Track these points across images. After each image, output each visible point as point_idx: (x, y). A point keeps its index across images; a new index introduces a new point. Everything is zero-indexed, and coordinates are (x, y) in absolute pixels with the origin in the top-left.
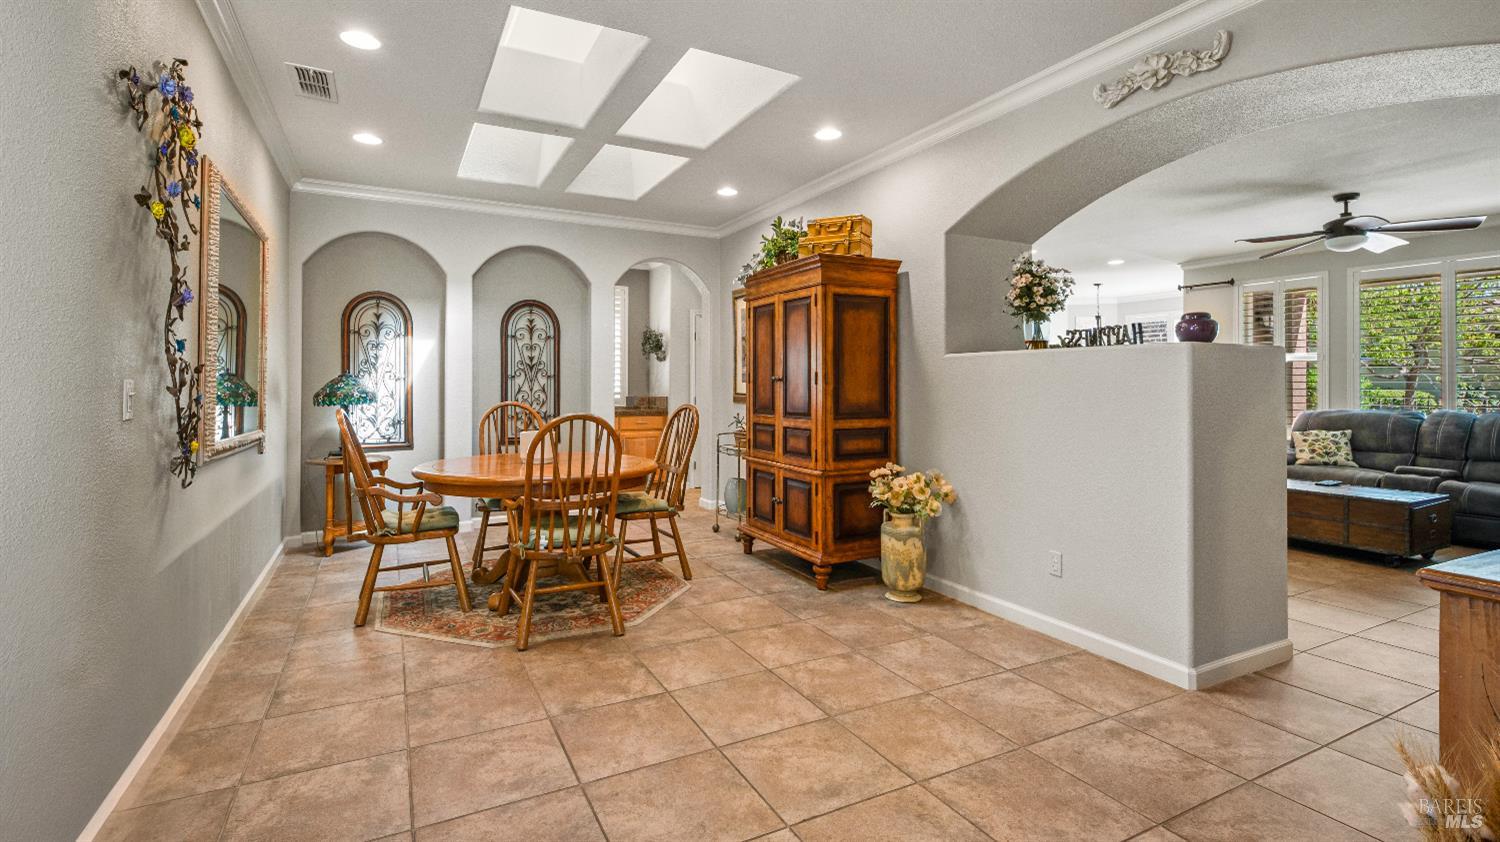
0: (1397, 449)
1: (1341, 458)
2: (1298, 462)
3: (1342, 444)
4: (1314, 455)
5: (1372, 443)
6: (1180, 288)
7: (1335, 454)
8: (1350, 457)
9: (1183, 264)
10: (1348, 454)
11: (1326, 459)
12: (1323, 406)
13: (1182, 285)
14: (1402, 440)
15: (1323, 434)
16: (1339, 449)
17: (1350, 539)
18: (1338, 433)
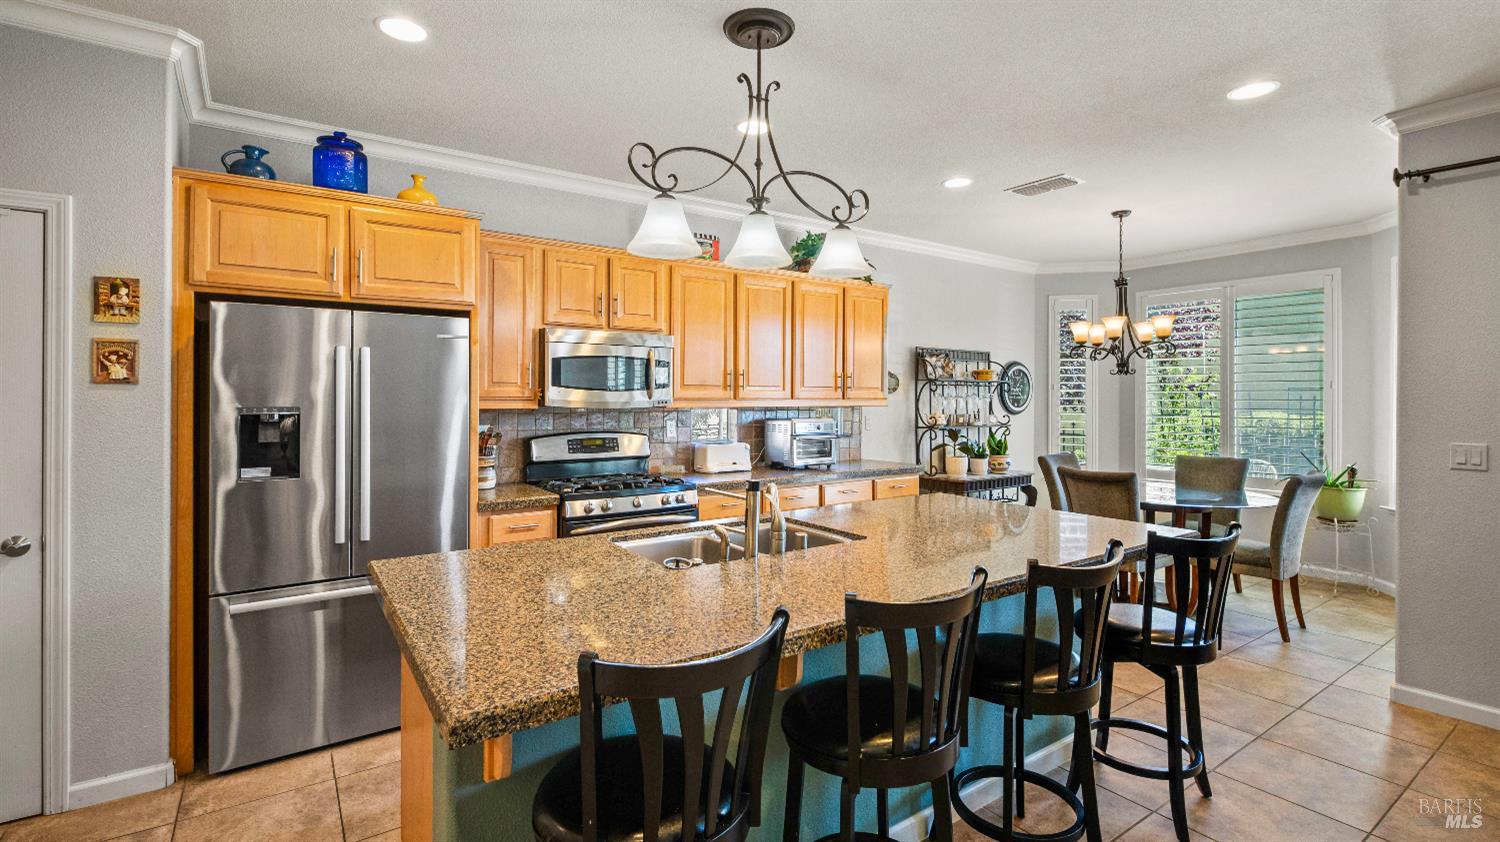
9: (1405, 115)
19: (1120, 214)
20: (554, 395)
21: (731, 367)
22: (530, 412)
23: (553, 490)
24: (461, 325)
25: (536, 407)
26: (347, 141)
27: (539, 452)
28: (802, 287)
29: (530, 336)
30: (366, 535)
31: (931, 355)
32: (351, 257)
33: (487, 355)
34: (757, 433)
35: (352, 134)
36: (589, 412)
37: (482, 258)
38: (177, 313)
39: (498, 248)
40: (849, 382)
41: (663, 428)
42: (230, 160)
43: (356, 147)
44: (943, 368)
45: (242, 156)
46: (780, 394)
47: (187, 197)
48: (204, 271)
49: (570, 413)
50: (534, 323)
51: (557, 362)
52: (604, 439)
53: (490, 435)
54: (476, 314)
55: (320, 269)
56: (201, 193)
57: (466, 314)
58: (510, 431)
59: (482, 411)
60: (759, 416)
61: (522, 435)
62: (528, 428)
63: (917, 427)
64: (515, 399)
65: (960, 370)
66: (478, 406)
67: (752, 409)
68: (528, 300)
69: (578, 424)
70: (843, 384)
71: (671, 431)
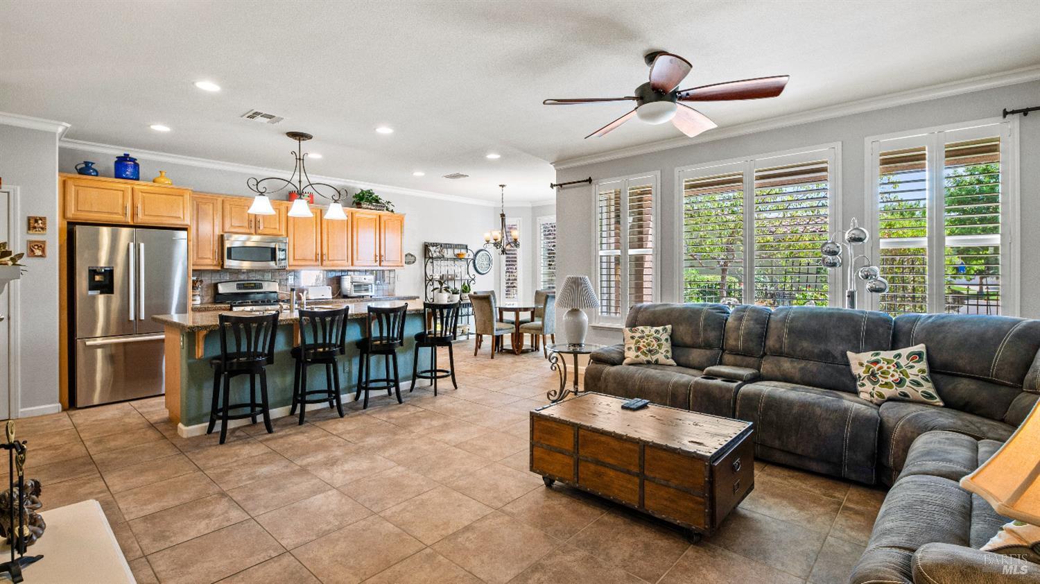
0: (707, 346)
1: (660, 357)
2: (626, 361)
3: (663, 342)
4: (639, 353)
5: (688, 340)
6: (552, 186)
7: (657, 352)
8: (669, 355)
9: (556, 163)
10: (667, 351)
11: (649, 358)
12: (650, 299)
13: (555, 183)
14: (712, 335)
15: (648, 330)
16: (660, 346)
17: (646, 502)
18: (660, 328)
19: (503, 186)
20: (231, 264)
21: (319, 252)
22: (218, 271)
23: (228, 304)
24: (183, 234)
25: (219, 268)
26: (130, 158)
27: (222, 289)
28: (357, 215)
29: (216, 238)
30: (143, 317)
31: (433, 246)
32: (134, 207)
33: (196, 246)
34: (336, 282)
35: (132, 155)
36: (249, 271)
37: (193, 204)
38: (61, 230)
39: (201, 200)
40: (383, 258)
41: (287, 279)
42: (78, 168)
43: (133, 160)
44: (440, 252)
45: (84, 166)
46: (345, 263)
47: (64, 184)
48: (72, 213)
49: (238, 271)
50: (218, 232)
51: (229, 249)
52: (255, 284)
53: (197, 281)
54: (190, 229)
55: (120, 212)
56: (70, 183)
57: (185, 229)
58: (207, 280)
59: (194, 270)
60: (339, 274)
61: (213, 282)
62: (215, 279)
63: (426, 280)
64: (208, 265)
65: (449, 253)
66: (191, 268)
67: (334, 271)
68: (215, 221)
69: (242, 277)
70: (380, 259)
71: (291, 281)
